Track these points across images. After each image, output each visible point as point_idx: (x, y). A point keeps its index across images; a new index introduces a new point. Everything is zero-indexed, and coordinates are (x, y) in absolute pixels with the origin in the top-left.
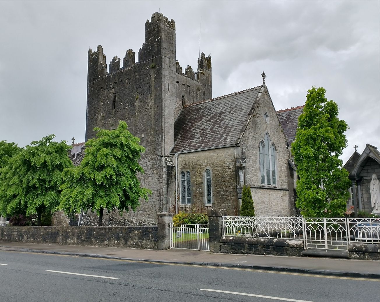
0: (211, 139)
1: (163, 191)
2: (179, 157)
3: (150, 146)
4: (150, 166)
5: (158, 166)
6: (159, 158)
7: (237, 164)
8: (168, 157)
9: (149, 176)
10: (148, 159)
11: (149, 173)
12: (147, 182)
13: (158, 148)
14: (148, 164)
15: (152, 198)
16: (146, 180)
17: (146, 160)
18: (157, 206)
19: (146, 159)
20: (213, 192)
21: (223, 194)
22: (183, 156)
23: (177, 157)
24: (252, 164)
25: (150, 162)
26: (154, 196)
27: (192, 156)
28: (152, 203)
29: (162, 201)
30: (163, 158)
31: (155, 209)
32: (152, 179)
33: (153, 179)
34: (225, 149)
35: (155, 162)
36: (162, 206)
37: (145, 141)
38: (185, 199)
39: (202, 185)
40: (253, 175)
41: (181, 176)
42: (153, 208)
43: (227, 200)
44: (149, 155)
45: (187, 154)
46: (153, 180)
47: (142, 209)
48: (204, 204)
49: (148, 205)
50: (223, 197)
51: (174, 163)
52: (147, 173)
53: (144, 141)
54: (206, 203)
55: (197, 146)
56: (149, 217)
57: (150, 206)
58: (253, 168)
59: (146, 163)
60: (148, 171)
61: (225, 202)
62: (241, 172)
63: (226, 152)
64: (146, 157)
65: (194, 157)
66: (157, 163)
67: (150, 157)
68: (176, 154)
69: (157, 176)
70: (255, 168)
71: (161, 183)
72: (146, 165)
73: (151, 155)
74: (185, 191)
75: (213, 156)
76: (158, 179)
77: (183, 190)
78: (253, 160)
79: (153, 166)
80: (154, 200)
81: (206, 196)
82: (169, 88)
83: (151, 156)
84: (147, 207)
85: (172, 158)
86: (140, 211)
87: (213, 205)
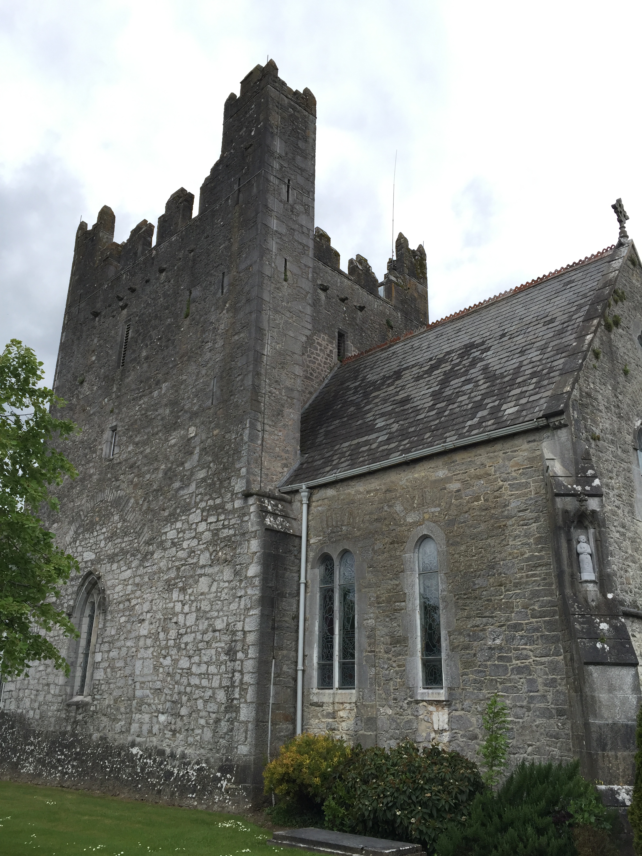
0: (438, 421)
1: (245, 633)
2: (314, 498)
3: (212, 465)
4: (207, 536)
5: (232, 532)
6: (238, 504)
7: (558, 500)
8: (274, 498)
9: (199, 571)
10: (203, 511)
11: (201, 563)
12: (192, 598)
13: (237, 466)
14: (202, 527)
15: (205, 659)
16: (189, 591)
17: (195, 517)
18: (221, 696)
19: (194, 509)
20: (450, 634)
21: (498, 642)
22: (330, 492)
23: (305, 500)
24: (620, 512)
25: (206, 520)
26: (213, 651)
27: (361, 489)
28: (205, 683)
29: (241, 672)
30: (251, 501)
31: (212, 707)
32: (210, 587)
33: (215, 583)
34: (498, 446)
35: (222, 517)
36: (237, 696)
37: (197, 450)
38: (332, 665)
39: (403, 604)
40: (627, 558)
41: (318, 572)
42: (206, 702)
43: (519, 670)
44: (206, 495)
45: (345, 484)
46: (214, 589)
47: (168, 704)
48: (411, 690)
49: (188, 689)
50: (500, 658)
51: (293, 521)
52: (195, 561)
53: (195, 447)
54: (420, 684)
55: (383, 451)
56: (190, 739)
57: (198, 693)
58: (624, 527)
59: (194, 526)
60: (199, 555)
61: (510, 681)
62: (583, 538)
63: (504, 459)
64: (197, 504)
65: (368, 492)
66: (233, 521)
67: (211, 502)
68: (304, 487)
69: (227, 573)
70: (633, 529)
71: (240, 597)
72: (193, 535)
73: (214, 495)
74: (331, 631)
75: (447, 480)
76: (229, 582)
77: (326, 628)
78: (619, 496)
79: (215, 533)
80: (213, 669)
81: (419, 654)
82: (288, 273)
83: (214, 499)
84: (184, 699)
85: (287, 505)
86: (163, 713)
87: (450, 695)
